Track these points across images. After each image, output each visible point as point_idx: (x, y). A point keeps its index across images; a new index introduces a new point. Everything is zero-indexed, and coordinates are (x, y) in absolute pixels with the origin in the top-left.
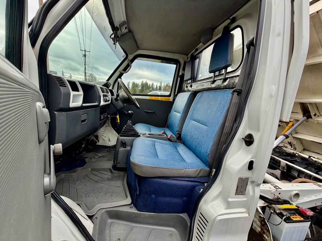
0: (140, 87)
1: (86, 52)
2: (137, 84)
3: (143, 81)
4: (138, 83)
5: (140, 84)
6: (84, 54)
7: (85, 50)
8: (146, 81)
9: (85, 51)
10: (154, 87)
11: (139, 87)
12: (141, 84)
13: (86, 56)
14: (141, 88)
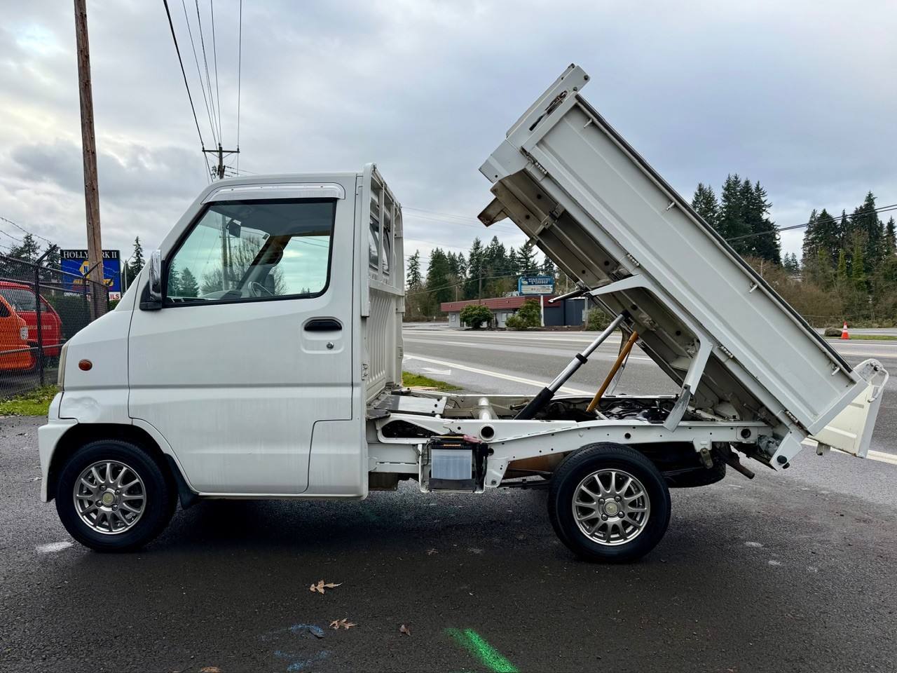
0: (468, 272)
1: (224, 154)
2: (452, 259)
3: (478, 243)
4: (457, 255)
5: (467, 257)
6: (217, 164)
7: (221, 148)
8: (495, 239)
9: (221, 151)
10: (531, 260)
11: (462, 268)
12: (472, 255)
13: (225, 173)
14: (471, 272)
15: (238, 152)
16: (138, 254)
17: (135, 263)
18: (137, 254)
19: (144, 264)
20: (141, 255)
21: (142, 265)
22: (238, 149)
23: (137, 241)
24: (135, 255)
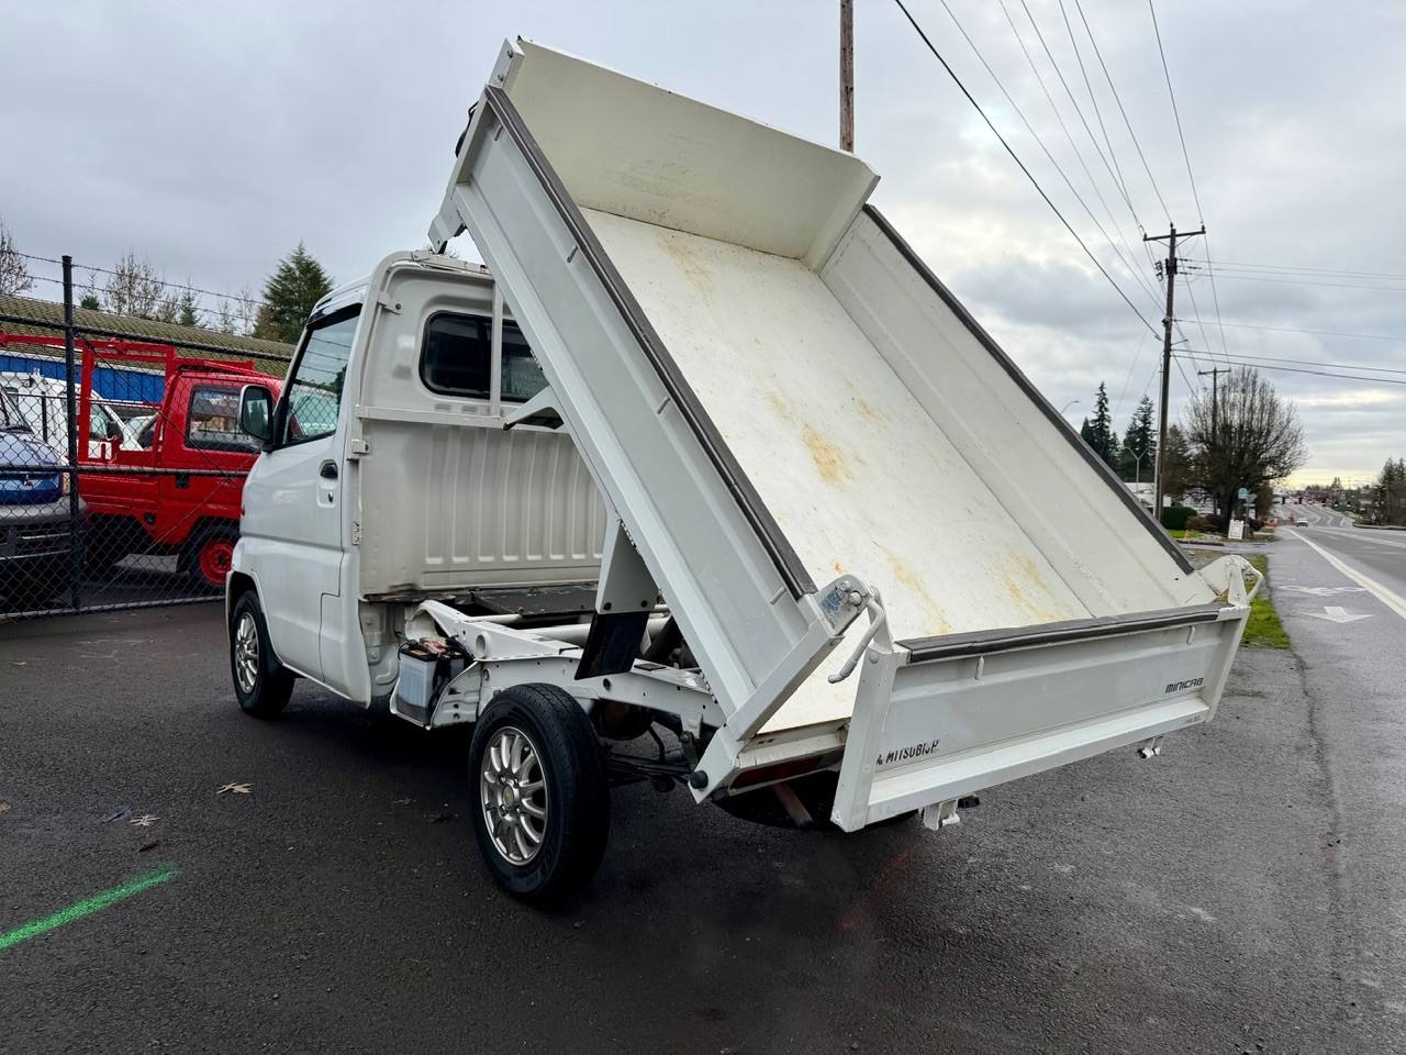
1: (1178, 240)
6: (1166, 257)
7: (1173, 231)
9: (1173, 235)
13: (1177, 270)
15: (1203, 232)
16: (1102, 406)
17: (1096, 421)
18: (1101, 408)
19: (1109, 421)
20: (1106, 410)
21: (1107, 424)
22: (1203, 228)
23: (1101, 388)
24: (1097, 409)
